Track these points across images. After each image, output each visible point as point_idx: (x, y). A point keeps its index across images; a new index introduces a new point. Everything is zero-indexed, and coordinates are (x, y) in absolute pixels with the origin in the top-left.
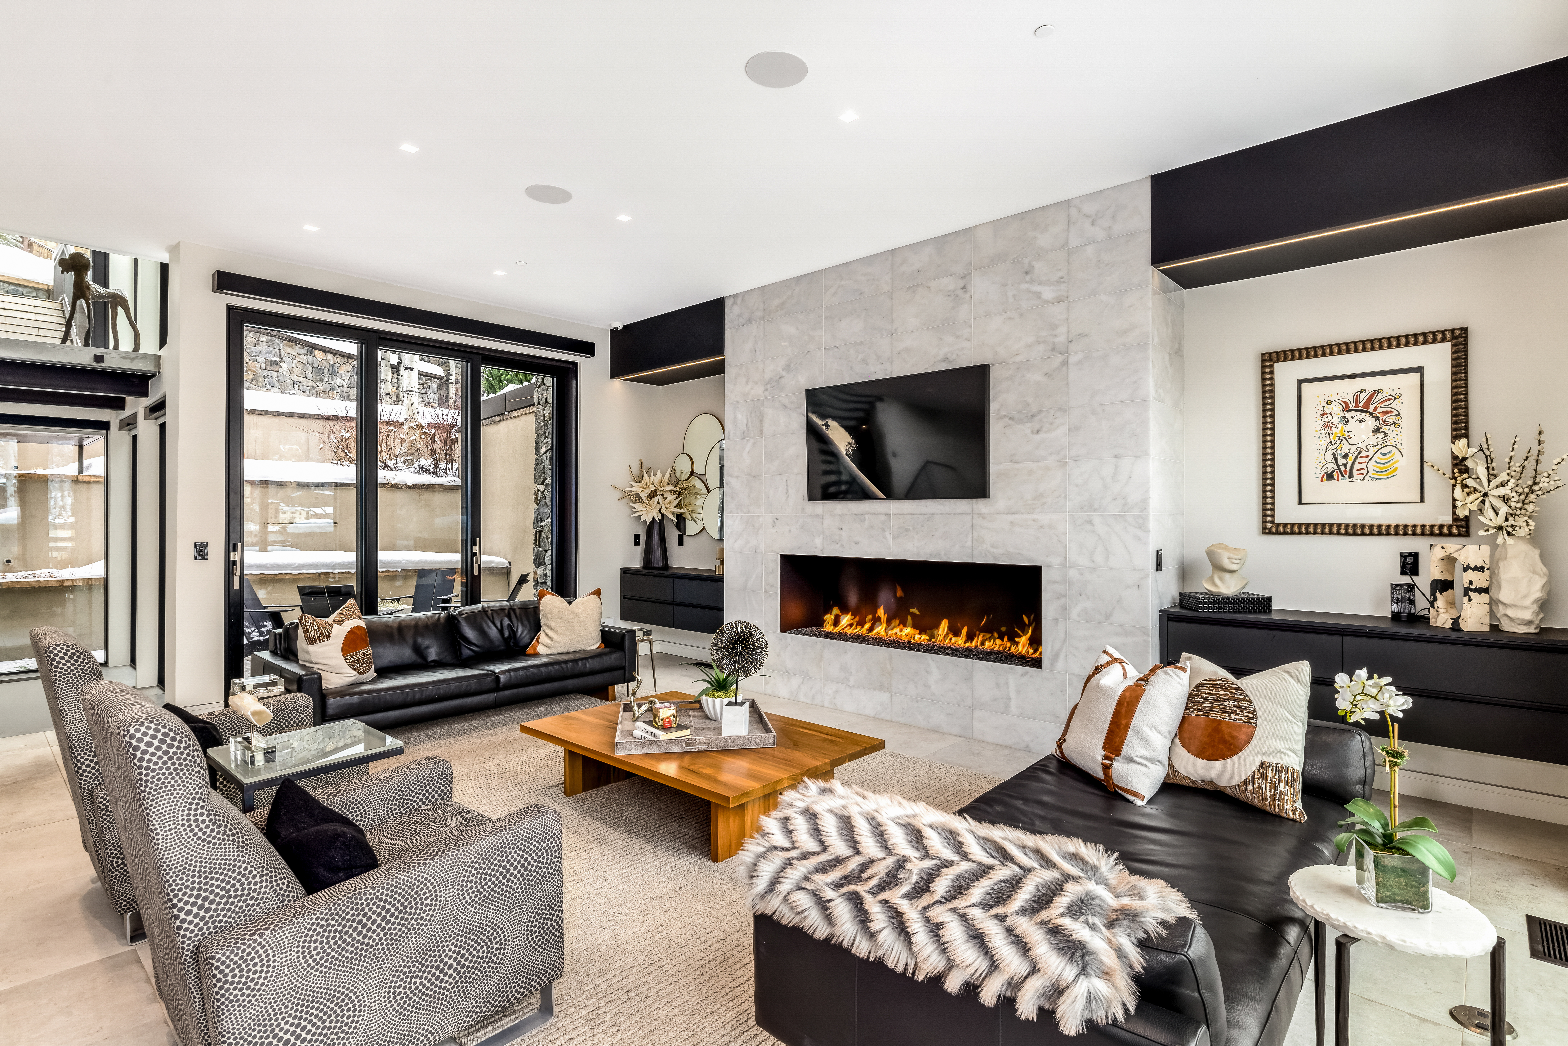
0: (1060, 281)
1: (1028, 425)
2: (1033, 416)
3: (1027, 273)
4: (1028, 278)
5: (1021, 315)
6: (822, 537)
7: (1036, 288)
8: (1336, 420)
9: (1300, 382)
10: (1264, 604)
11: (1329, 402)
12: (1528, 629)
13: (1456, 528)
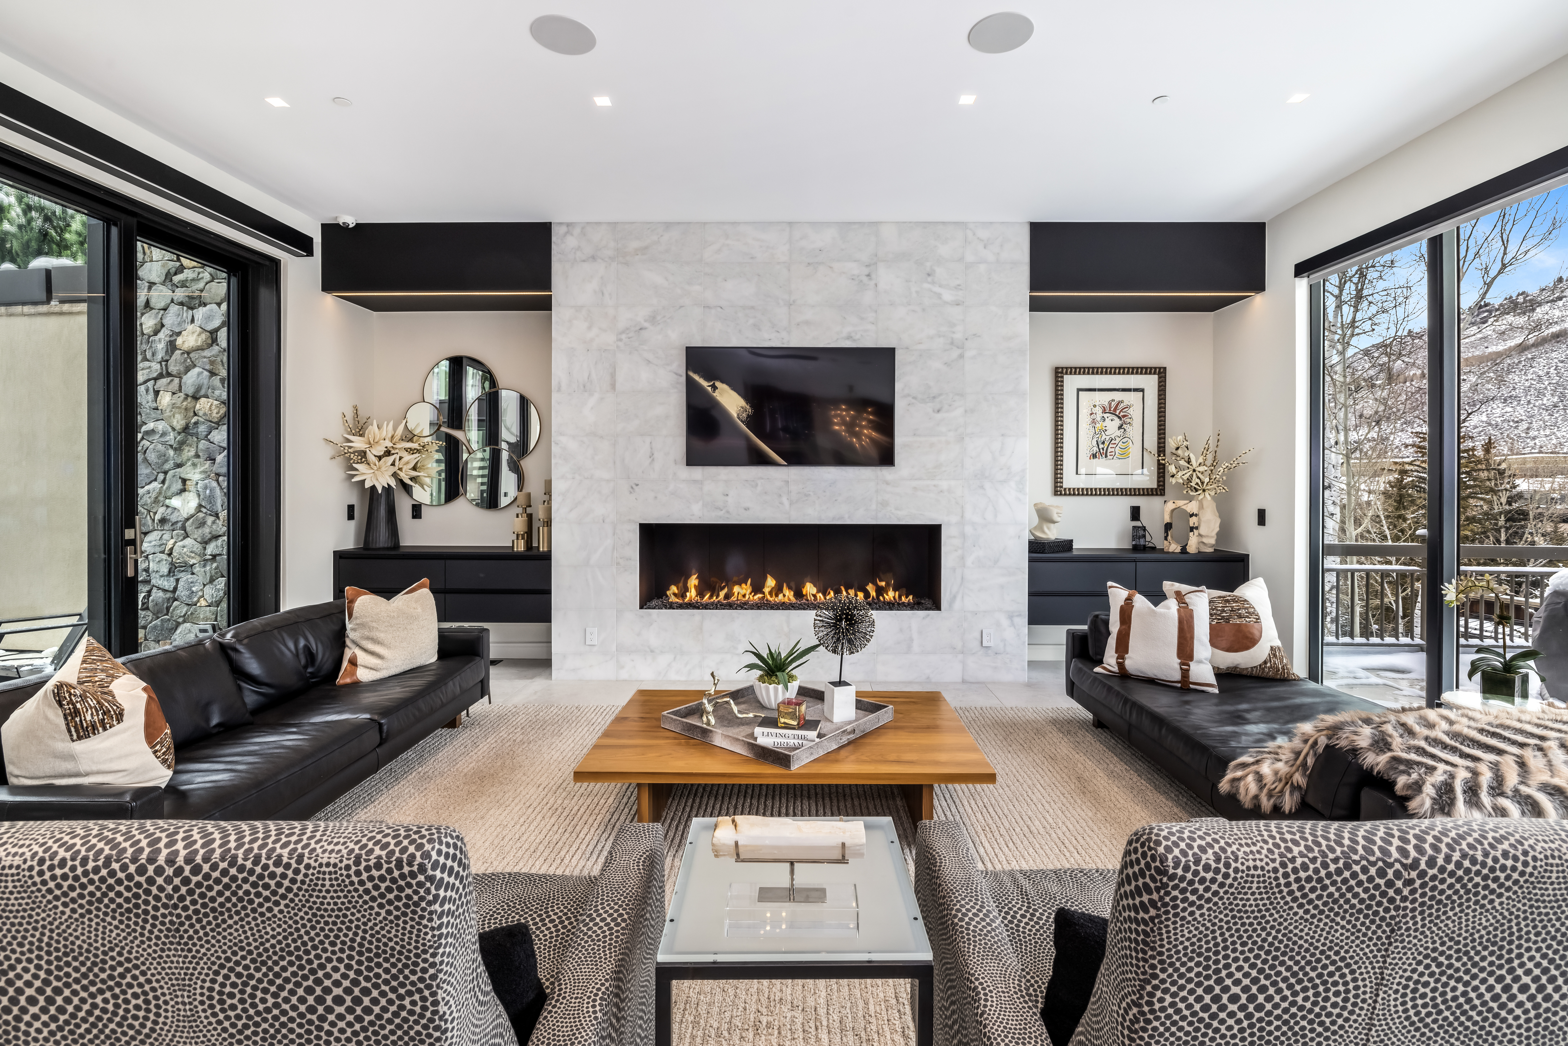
0: (958, 288)
1: (930, 405)
2: (934, 398)
3: (929, 274)
4: (930, 279)
5: (924, 310)
6: (701, 503)
7: (937, 289)
9: (1079, 390)
10: (1069, 545)
11: (1095, 406)
12: (1211, 550)
13: (1159, 490)
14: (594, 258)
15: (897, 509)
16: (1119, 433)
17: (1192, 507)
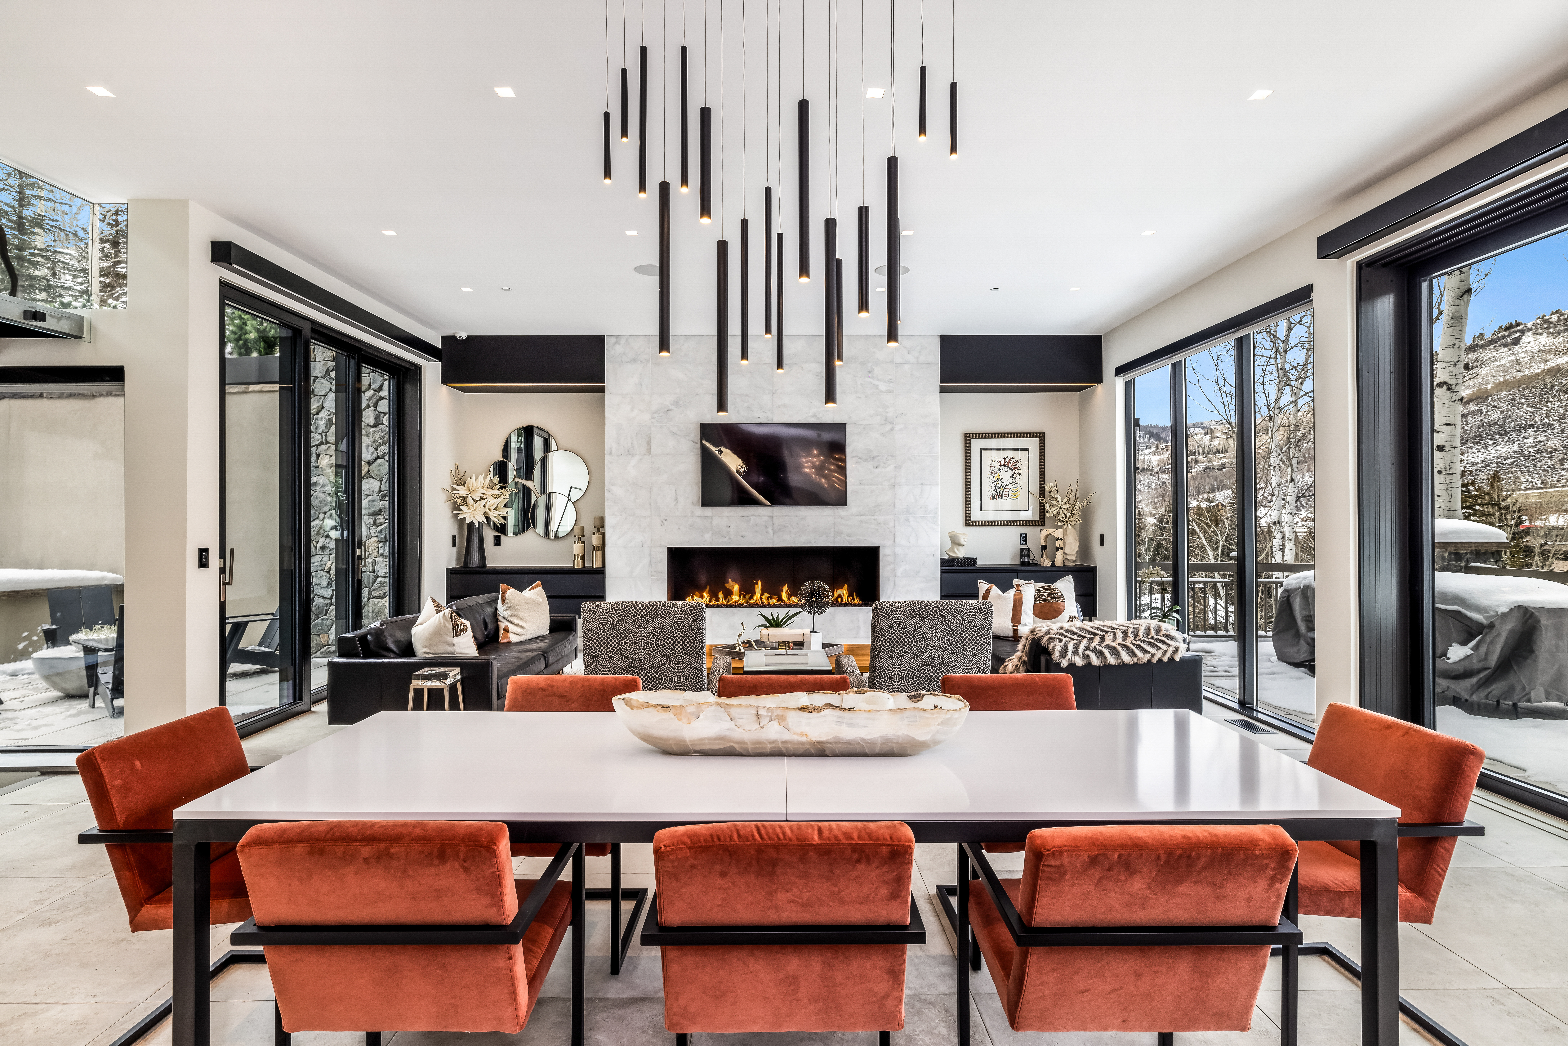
0: (890, 381)
1: (871, 463)
2: (874, 458)
3: (870, 372)
4: (870, 375)
5: (866, 397)
6: (711, 533)
7: (875, 382)
8: (996, 470)
9: (982, 449)
10: (973, 561)
11: (993, 461)
12: (1073, 564)
13: (1041, 522)
14: (635, 360)
15: (848, 536)
16: (1011, 480)
17: (1058, 534)
